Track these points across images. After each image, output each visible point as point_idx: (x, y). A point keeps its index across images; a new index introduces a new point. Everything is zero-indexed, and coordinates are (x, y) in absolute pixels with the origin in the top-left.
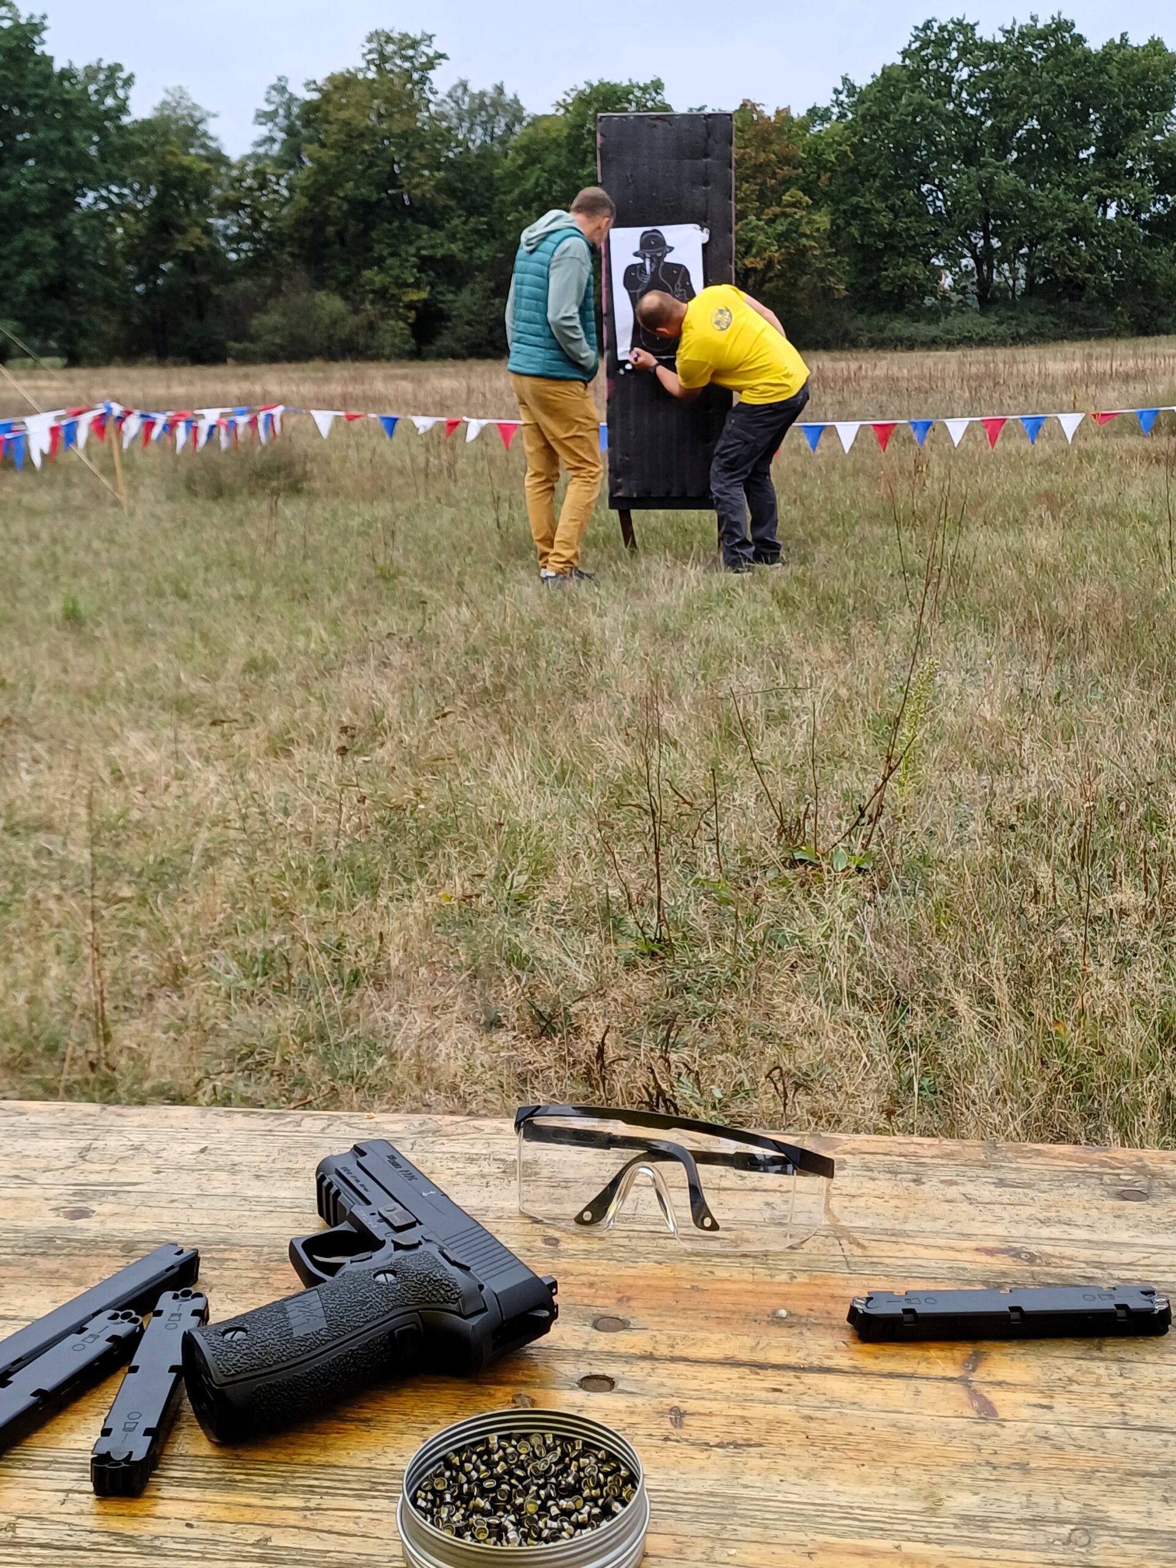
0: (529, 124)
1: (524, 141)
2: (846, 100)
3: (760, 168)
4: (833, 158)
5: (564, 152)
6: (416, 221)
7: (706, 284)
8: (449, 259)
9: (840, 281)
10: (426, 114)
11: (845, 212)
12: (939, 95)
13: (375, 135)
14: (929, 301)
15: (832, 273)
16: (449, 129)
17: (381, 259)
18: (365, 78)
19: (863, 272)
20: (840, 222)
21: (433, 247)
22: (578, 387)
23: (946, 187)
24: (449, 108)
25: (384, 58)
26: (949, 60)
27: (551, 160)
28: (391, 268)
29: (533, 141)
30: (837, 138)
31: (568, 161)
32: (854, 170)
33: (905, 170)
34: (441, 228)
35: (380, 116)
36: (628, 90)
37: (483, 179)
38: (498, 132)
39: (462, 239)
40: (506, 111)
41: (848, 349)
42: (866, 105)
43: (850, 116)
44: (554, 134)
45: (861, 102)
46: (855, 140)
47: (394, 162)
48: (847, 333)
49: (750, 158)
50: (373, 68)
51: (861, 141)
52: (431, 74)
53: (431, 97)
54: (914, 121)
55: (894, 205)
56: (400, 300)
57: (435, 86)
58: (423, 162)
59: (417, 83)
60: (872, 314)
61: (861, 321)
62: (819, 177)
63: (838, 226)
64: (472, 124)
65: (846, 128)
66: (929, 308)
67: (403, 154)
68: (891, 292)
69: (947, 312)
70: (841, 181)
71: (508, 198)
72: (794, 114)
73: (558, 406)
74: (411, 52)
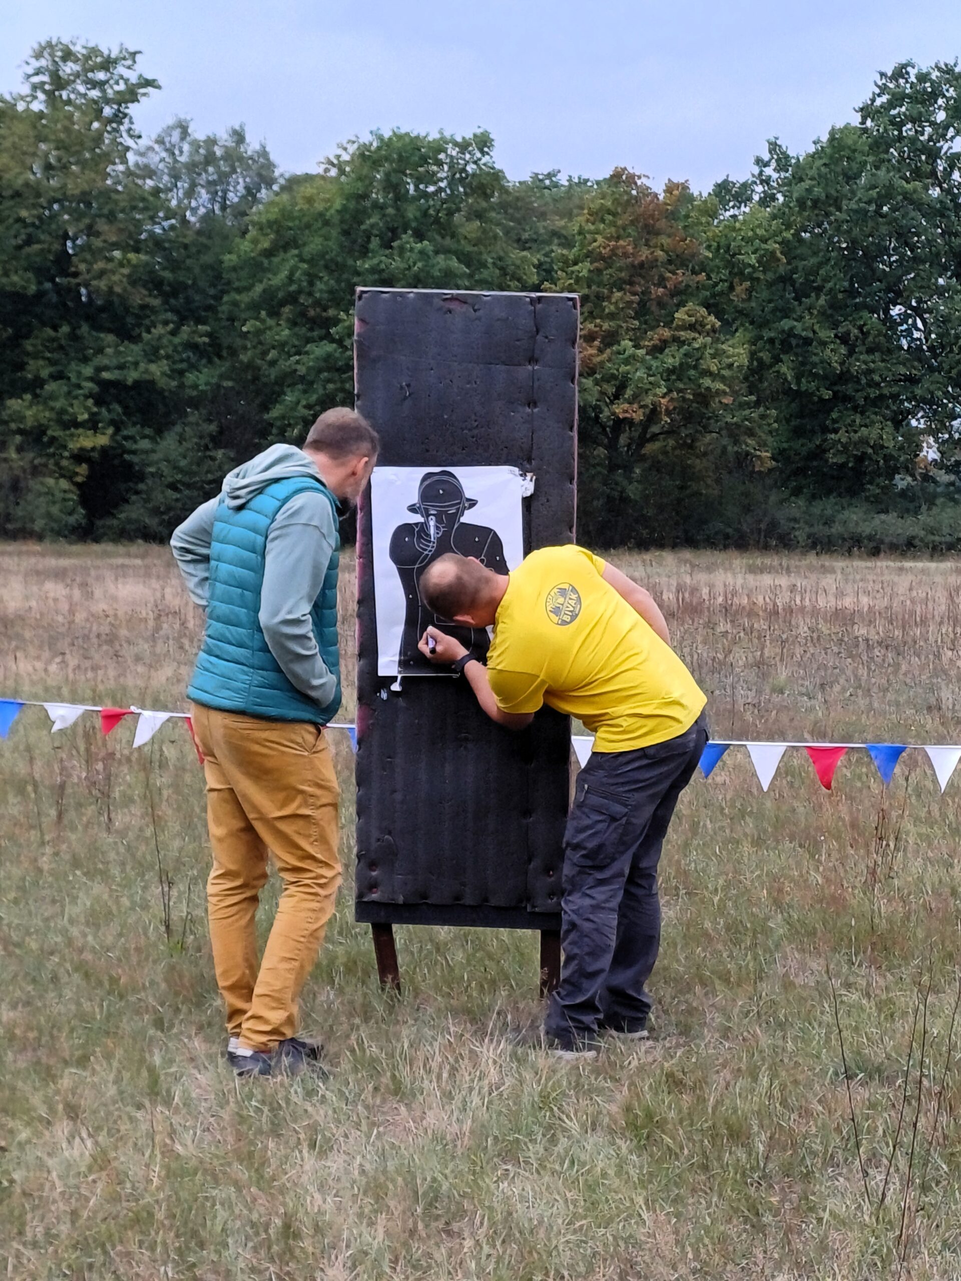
0: (283, 188)
1: (273, 216)
2: (775, 175)
3: (641, 269)
4: (753, 260)
5: (334, 233)
6: (97, 327)
7: (529, 547)
8: (144, 387)
9: (763, 445)
10: (121, 168)
11: (771, 341)
12: (918, 174)
13: (38, 195)
14: (902, 481)
15: (751, 433)
16: (156, 191)
17: (38, 383)
18: (27, 110)
19: (798, 432)
20: (765, 356)
21: (121, 367)
22: (306, 733)
23: (929, 310)
24: (157, 158)
25: (59, 82)
26: (933, 124)
27: (314, 245)
28: (52, 397)
29: (286, 214)
30: (759, 232)
31: (342, 246)
32: (785, 280)
33: (865, 282)
34: (135, 339)
35: (48, 167)
36: (439, 147)
37: (205, 268)
38: (233, 198)
39: (168, 357)
40: (248, 168)
41: (776, 550)
42: (807, 184)
43: (780, 198)
44: (319, 206)
45: (798, 178)
46: (788, 235)
47: (66, 236)
48: (773, 525)
49: (626, 255)
50: (41, 96)
51: (797, 235)
52: (133, 109)
53: (130, 142)
54: (878, 213)
55: (848, 333)
56: (65, 447)
57: (137, 128)
58: (114, 239)
59: (110, 121)
60: (814, 497)
61: (797, 507)
62: (732, 288)
63: (760, 361)
64: (193, 185)
65: (774, 217)
66: (903, 493)
67: (82, 226)
68: (843, 466)
69: (931, 501)
70: (765, 295)
71: (244, 298)
72: (694, 190)
73: (269, 764)
74: (101, 76)
